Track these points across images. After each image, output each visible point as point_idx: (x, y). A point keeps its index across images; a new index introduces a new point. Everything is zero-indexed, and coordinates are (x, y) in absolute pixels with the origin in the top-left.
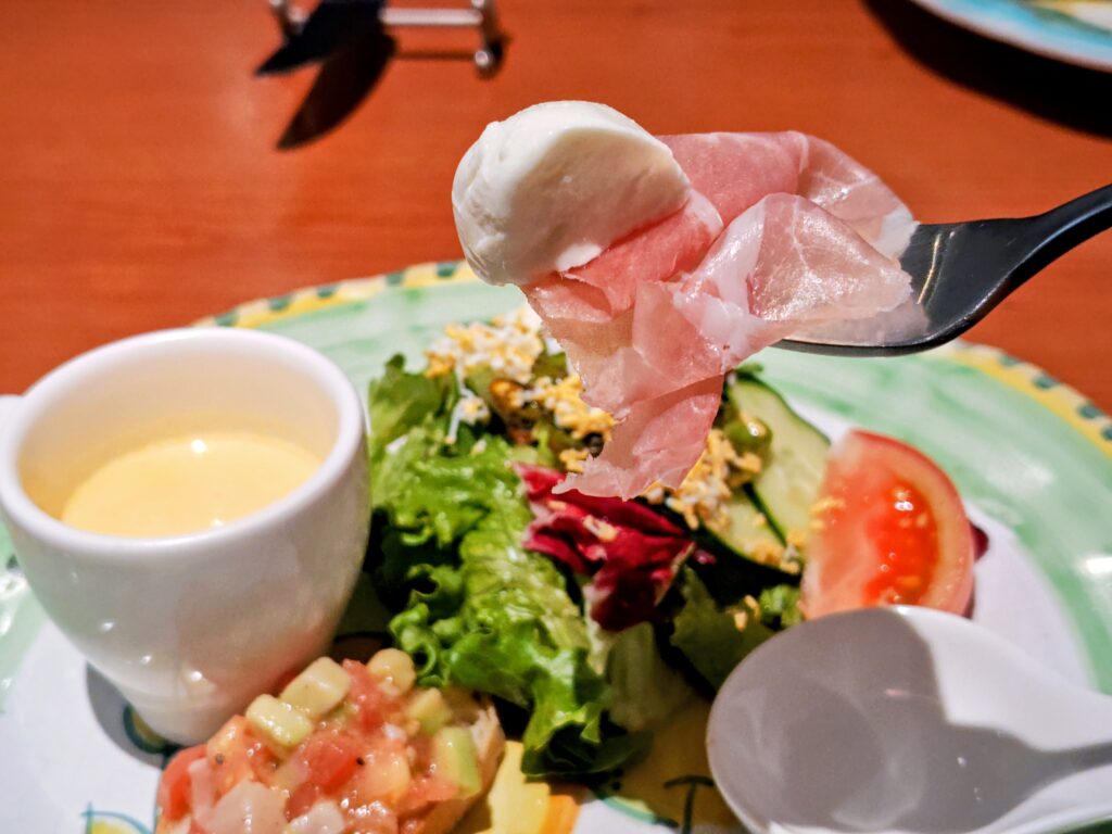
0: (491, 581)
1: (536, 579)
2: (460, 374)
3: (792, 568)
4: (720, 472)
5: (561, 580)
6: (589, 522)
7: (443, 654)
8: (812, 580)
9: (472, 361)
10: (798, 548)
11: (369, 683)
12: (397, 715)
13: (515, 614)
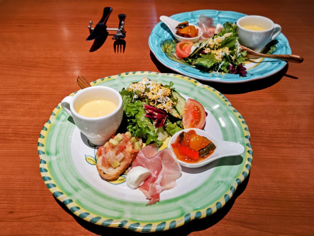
0: (141, 121)
1: (147, 121)
2: (134, 91)
3: (181, 118)
4: (171, 105)
5: (150, 121)
6: (154, 113)
7: (135, 132)
8: (183, 120)
9: (135, 89)
10: (181, 115)
11: (125, 136)
12: (129, 141)
13: (144, 126)
